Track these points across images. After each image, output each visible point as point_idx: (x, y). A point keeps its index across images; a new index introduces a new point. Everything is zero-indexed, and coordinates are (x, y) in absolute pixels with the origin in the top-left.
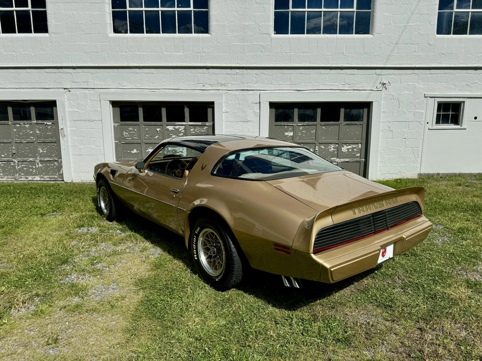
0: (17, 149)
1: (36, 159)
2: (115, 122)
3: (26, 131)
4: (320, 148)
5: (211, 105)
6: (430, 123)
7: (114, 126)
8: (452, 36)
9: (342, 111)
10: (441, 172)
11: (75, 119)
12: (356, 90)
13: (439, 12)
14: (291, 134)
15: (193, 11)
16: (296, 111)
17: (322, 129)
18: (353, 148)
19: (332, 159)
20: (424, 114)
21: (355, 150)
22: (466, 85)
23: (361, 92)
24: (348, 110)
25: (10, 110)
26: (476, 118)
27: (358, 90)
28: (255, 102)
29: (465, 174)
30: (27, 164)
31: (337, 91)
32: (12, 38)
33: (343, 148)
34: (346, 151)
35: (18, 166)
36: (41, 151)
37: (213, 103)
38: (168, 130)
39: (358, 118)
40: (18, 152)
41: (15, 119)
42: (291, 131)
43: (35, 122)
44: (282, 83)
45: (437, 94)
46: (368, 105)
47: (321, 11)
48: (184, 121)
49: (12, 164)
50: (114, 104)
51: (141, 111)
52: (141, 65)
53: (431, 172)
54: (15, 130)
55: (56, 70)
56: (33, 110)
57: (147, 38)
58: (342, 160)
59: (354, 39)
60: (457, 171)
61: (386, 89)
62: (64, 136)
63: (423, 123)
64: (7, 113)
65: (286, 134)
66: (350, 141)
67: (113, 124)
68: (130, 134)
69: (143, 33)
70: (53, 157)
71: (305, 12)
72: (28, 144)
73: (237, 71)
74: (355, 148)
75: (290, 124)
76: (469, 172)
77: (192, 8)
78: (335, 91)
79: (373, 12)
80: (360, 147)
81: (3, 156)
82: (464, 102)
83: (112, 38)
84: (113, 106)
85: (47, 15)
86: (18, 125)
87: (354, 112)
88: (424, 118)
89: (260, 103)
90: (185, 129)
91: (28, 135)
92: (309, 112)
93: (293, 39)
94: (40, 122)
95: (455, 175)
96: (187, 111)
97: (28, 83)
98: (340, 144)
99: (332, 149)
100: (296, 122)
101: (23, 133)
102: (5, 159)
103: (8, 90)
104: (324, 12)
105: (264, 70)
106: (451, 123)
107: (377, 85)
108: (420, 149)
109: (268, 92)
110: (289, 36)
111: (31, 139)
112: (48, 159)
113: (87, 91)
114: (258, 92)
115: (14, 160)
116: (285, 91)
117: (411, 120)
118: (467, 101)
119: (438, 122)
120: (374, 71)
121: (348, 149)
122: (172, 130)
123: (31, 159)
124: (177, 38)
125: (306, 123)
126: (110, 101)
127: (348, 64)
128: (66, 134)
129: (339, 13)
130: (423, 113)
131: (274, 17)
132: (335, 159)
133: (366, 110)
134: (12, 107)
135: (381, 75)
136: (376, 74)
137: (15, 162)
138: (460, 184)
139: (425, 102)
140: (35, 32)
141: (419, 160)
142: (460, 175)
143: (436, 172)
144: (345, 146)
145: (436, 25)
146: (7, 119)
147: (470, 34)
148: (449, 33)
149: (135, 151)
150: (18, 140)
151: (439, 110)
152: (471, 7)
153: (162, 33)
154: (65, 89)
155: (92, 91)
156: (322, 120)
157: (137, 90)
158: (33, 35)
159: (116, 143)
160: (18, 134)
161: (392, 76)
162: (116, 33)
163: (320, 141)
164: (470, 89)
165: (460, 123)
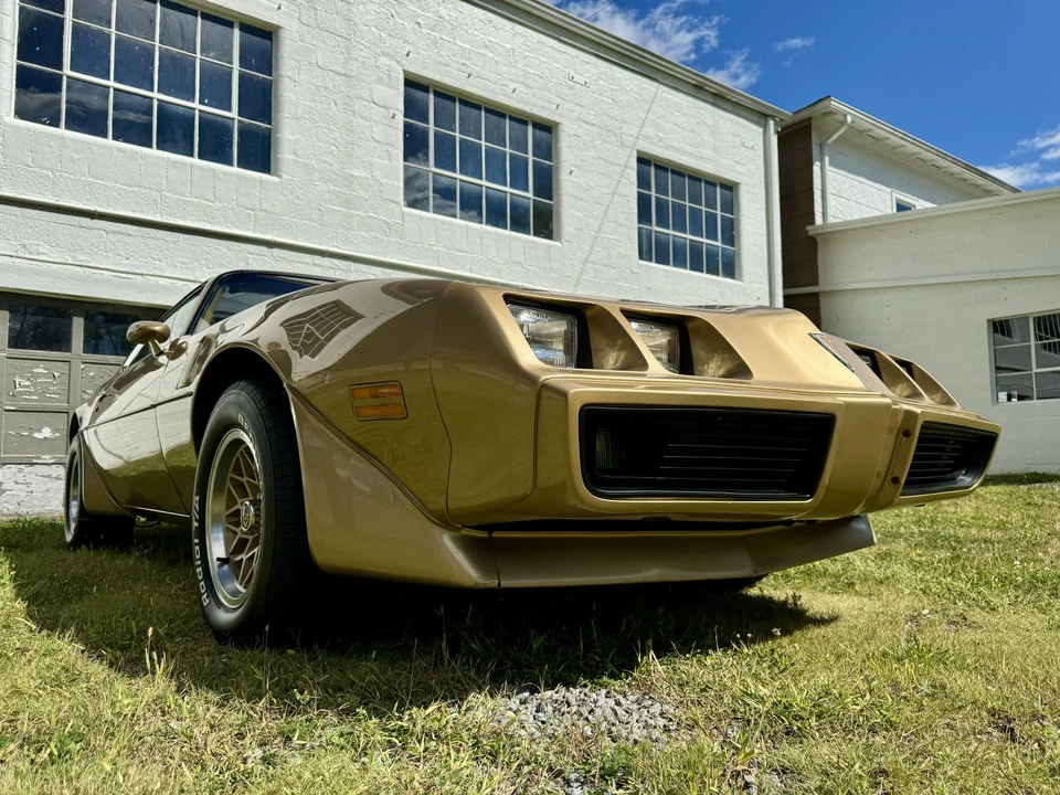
8: (653, 265)
13: (638, 227)
15: (236, 122)
47: (482, 186)
51: (78, 324)
52: (98, 210)
57: (116, 151)
68: (35, 385)
69: (106, 137)
71: (456, 179)
73: (336, 261)
77: (234, 114)
83: (13, 129)
93: (440, 223)
104: (486, 187)
110: (432, 215)
124: (200, 169)
127: (529, 283)
129: (508, 195)
131: (403, 175)
145: (637, 246)
147: (673, 266)
148: (651, 260)
149: (46, 432)
152: (671, 228)
153: (159, 148)
157: (79, 269)
162: (22, 118)
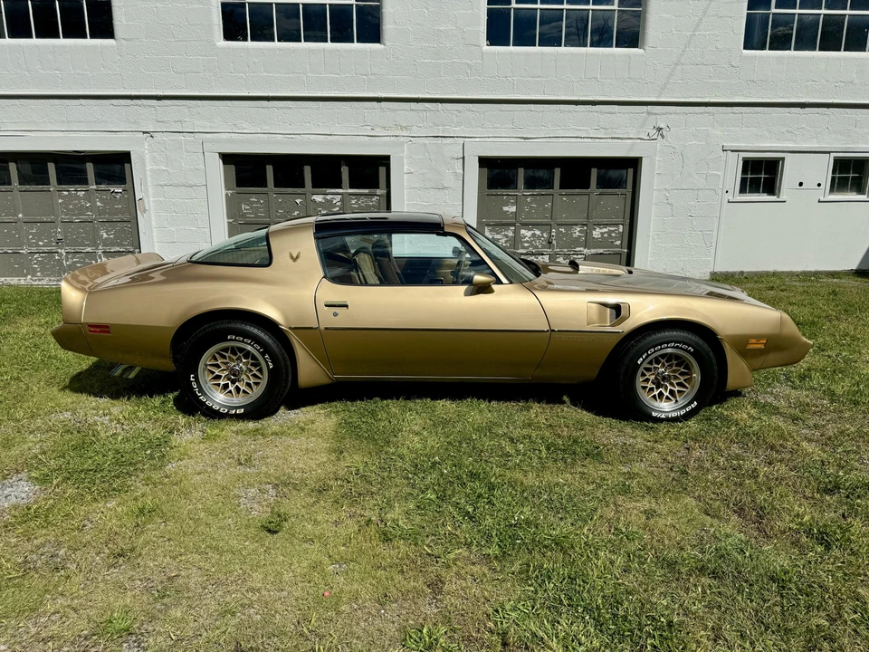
0: (65, 232)
1: (97, 249)
2: (227, 188)
3: (80, 203)
4: (558, 233)
5: (385, 161)
6: (731, 192)
7: (227, 195)
8: (767, 53)
9: (594, 172)
10: (745, 270)
11: (162, 183)
12: (616, 138)
13: (748, 14)
14: (513, 209)
15: (354, 6)
16: (521, 172)
17: (563, 201)
18: (610, 233)
19: (578, 249)
20: (722, 178)
21: (613, 235)
22: (787, 131)
23: (624, 141)
24: (603, 171)
25: (51, 167)
26: (801, 184)
27: (619, 138)
28: (456, 156)
29: (783, 272)
30: (82, 258)
31: (586, 140)
32: (54, 46)
33: (594, 232)
34: (600, 236)
35: (67, 261)
36: (105, 236)
37: (387, 158)
38: (314, 201)
39: (619, 184)
40: (66, 237)
41: (60, 182)
42: (513, 204)
43: (95, 187)
44: (499, 126)
45: (742, 145)
46: (634, 163)
47: (562, 10)
48: (341, 188)
49: (57, 258)
50: (227, 158)
51: (270, 170)
52: (271, 94)
53: (730, 270)
54: (60, 201)
55: (129, 102)
56: (90, 167)
57: (280, 49)
58: (593, 251)
59: (614, 55)
60: (771, 269)
61: (663, 137)
62: (145, 211)
63: (719, 192)
64: (47, 172)
65: (505, 209)
66: (605, 221)
67: (224, 192)
68: (252, 208)
69: (273, 40)
70: (125, 245)
71: (536, 9)
72: (82, 225)
73: (427, 105)
74: (613, 231)
75: (511, 192)
76: (788, 270)
77: (353, 1)
78: (582, 140)
79: (645, 12)
80: (621, 230)
81: (41, 243)
82: (783, 159)
83: (223, 49)
84: (224, 163)
85: (113, 8)
86: (66, 193)
87: (613, 174)
88: (721, 183)
89: (463, 158)
90: (341, 200)
91: (82, 210)
92: (542, 173)
93: (518, 54)
94: (103, 187)
95: (767, 274)
96: (345, 171)
97: (82, 122)
98: (588, 225)
99: (578, 233)
100: (521, 191)
101: (75, 205)
102: (46, 249)
103: (49, 134)
104: (567, 10)
105: (471, 105)
106: (763, 192)
107: (649, 131)
108: (715, 233)
109: (477, 140)
110: (511, 48)
111: (88, 215)
112: (117, 249)
113: (180, 137)
114: (461, 140)
115: (60, 251)
116: (504, 140)
117: (701, 187)
118: (788, 157)
119: (742, 190)
120: (645, 108)
121: (602, 234)
122: (320, 202)
123: (89, 249)
124: (331, 51)
125: (536, 191)
126: (219, 153)
127: (604, 96)
128: (147, 208)
129: (591, 12)
130: (719, 176)
131: (486, 18)
132: (582, 249)
133: (631, 171)
134: (56, 162)
135: (656, 114)
136: (648, 113)
137: (60, 255)
138: (773, 287)
139: (724, 158)
140: (91, 37)
141: (713, 251)
142: (775, 274)
143: (739, 270)
144: (598, 230)
145: (743, 35)
146: (47, 182)
147: (795, 50)
148: (762, 48)
150: (66, 218)
151: (744, 171)
152: (798, 6)
153: (305, 41)
154: (144, 133)
155: (189, 137)
156: (562, 187)
158: (89, 41)
159: (229, 223)
160: (65, 208)
161: (672, 116)
162: (227, 40)
163: (559, 221)
164: (794, 138)
165: (777, 191)
